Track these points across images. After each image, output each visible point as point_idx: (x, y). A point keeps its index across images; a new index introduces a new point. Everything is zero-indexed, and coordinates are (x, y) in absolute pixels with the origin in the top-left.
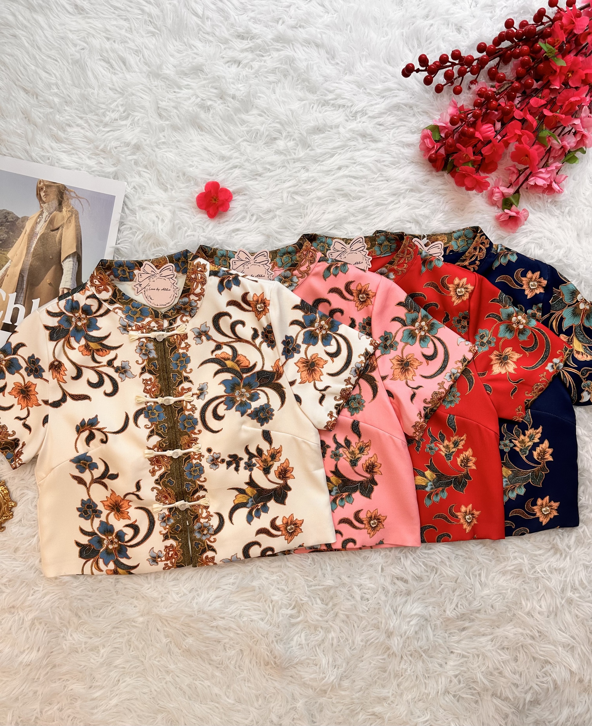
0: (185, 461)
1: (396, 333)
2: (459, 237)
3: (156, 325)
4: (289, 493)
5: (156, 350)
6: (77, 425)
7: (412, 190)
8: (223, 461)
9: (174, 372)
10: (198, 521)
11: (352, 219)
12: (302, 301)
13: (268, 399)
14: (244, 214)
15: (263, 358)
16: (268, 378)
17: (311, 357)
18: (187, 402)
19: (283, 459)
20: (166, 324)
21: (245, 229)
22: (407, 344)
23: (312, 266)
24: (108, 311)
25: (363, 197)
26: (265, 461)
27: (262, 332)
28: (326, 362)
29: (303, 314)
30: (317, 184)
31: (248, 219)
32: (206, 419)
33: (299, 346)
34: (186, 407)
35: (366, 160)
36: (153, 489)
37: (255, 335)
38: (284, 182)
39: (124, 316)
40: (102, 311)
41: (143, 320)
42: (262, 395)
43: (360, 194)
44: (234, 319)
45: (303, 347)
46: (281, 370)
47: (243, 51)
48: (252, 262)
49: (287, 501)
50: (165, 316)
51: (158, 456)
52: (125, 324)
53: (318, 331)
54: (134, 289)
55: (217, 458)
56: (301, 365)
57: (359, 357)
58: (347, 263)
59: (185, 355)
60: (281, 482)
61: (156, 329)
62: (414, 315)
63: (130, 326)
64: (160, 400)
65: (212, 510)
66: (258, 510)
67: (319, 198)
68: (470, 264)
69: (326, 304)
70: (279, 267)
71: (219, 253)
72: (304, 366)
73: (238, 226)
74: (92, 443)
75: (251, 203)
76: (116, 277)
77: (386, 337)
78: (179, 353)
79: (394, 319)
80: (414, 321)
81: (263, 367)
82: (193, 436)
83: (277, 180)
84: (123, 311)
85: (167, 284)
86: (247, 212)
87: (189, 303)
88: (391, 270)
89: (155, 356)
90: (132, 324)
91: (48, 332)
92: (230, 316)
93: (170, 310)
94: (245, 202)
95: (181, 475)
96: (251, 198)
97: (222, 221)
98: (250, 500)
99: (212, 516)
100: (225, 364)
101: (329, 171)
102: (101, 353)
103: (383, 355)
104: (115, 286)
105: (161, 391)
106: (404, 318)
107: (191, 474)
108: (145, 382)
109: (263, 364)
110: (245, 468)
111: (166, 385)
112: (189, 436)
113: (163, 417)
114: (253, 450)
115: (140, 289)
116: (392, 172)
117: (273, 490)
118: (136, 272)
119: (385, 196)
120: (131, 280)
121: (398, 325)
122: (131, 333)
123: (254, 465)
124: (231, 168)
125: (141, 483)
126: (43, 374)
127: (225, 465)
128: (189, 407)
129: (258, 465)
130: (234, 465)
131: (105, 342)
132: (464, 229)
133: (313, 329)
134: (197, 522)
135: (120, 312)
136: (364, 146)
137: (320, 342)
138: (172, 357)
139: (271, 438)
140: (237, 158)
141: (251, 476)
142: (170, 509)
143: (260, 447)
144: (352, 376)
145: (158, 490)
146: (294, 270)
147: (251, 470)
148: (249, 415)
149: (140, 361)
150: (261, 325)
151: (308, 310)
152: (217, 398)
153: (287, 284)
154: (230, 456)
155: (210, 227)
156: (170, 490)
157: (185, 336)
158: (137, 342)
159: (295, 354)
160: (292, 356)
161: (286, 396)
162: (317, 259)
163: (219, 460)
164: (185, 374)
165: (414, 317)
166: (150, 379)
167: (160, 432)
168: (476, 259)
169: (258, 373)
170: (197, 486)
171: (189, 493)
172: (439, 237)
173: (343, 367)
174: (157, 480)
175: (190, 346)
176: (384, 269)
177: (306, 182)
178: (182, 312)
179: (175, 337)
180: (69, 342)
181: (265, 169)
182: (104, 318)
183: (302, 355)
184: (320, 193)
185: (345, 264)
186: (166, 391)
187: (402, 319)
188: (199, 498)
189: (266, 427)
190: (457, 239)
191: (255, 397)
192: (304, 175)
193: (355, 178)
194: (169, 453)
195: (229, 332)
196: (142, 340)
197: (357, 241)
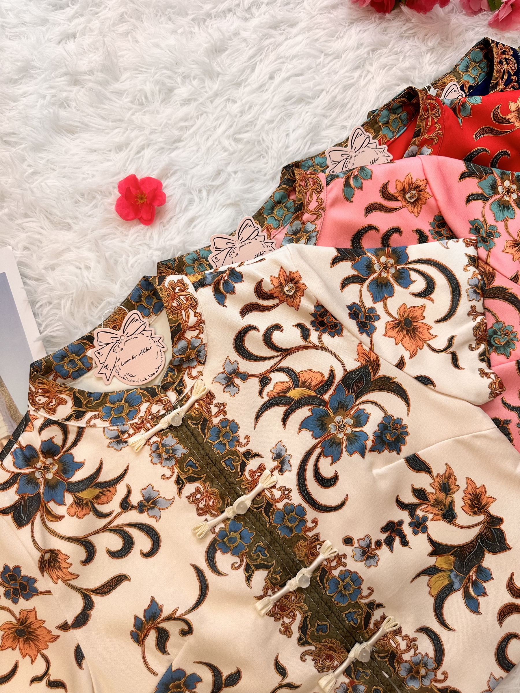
0: (322, 581)
1: (483, 216)
2: (467, 67)
3: (160, 407)
4: (504, 527)
5: (181, 441)
6: (132, 632)
7: (373, 50)
8: (378, 544)
9: (223, 457)
10: (401, 661)
11: (326, 122)
12: (338, 250)
13: (382, 408)
14: (188, 197)
15: (336, 356)
16: (361, 379)
17: (399, 314)
18: (270, 489)
19: (462, 483)
20: (172, 396)
21: (201, 213)
22: (506, 220)
23: (322, 196)
24: (80, 431)
25: (322, 90)
26: (438, 503)
27: (313, 323)
28: (423, 307)
29: (350, 264)
30: (258, 107)
31: (197, 200)
32: (314, 496)
33: (372, 310)
34: (273, 497)
35: (298, 48)
36: (303, 658)
37: (305, 333)
38: (215, 130)
39: (107, 424)
40: (72, 437)
41: (138, 411)
42: (369, 408)
43: (317, 88)
44: (263, 329)
45: (379, 307)
46: (372, 355)
47: (70, 20)
48: (238, 243)
49: (510, 540)
50: (165, 387)
51: (279, 600)
52: (115, 433)
53: (384, 275)
54: (101, 378)
55: (369, 546)
56: (394, 333)
57: (465, 270)
58: (364, 167)
59: (225, 423)
60: (481, 518)
61: (162, 412)
62: (490, 178)
63: (123, 433)
64: (229, 512)
65: (409, 630)
66: (475, 584)
67: (271, 122)
68: (506, 84)
69: (372, 232)
70: (277, 228)
71: (187, 260)
72: (398, 332)
73: (190, 214)
74: (169, 646)
75: (189, 177)
76: (65, 377)
77: (476, 228)
78: (216, 425)
79: (469, 200)
80: (494, 187)
81: (344, 368)
82: (310, 534)
83: (205, 132)
84: (102, 418)
85: (143, 341)
86: (191, 193)
87: (190, 345)
88: (421, 145)
89: (185, 451)
90: (126, 428)
91: (9, 518)
92: (256, 329)
93: (167, 375)
94: (181, 182)
95: (330, 608)
96: (186, 172)
97: (165, 221)
98: (452, 575)
99: (415, 639)
100: (289, 398)
101: (261, 86)
102: (104, 498)
103: (489, 251)
104: (72, 389)
105: (222, 497)
106: (480, 191)
107: (343, 596)
108: (192, 499)
109: (343, 364)
110: (415, 533)
111: (224, 485)
112: (305, 539)
113: (250, 534)
114: (409, 498)
115: (108, 372)
116: (337, 45)
117: (477, 538)
118: (90, 353)
119: (347, 74)
120: (89, 369)
121: (477, 204)
122: (131, 440)
123: (425, 519)
124: (138, 152)
125: (282, 661)
126: (37, 585)
127: (385, 548)
128: (277, 494)
129: (431, 516)
130: (397, 540)
131: (102, 478)
132: (467, 55)
133: (375, 275)
134: (399, 663)
135: (98, 422)
136: (283, 37)
137: (397, 287)
138: (208, 438)
139: (424, 463)
140: (137, 137)
141: (430, 539)
142: (347, 672)
143: (416, 487)
144: (474, 303)
145: (311, 653)
146: (302, 215)
147: (425, 530)
148: (372, 450)
149: (168, 473)
150: (304, 314)
151: (353, 255)
152: (308, 454)
153: (303, 241)
154: (384, 530)
155: (156, 237)
156: (328, 641)
157: (210, 396)
158: (147, 447)
159: (376, 323)
160: (374, 328)
161: (405, 387)
162: (324, 182)
163: (373, 546)
164: (242, 450)
165: (491, 182)
166: (198, 490)
167: (259, 562)
168: (510, 75)
169: (344, 380)
170: (366, 609)
171: (360, 628)
172: (445, 80)
173: (453, 298)
174: (300, 639)
175: (224, 405)
176: (412, 148)
177: (242, 112)
178: (185, 366)
179: (196, 406)
180: (49, 512)
181: (181, 129)
182: (80, 444)
183: (385, 319)
184: (268, 115)
185: (362, 168)
186: (230, 493)
187: (478, 194)
188: (378, 625)
189: (406, 451)
190: (466, 71)
191: (363, 418)
192: (235, 108)
193: (297, 75)
194: (292, 584)
195: (267, 352)
196: (152, 441)
197: (355, 136)
